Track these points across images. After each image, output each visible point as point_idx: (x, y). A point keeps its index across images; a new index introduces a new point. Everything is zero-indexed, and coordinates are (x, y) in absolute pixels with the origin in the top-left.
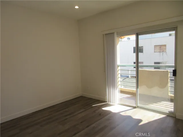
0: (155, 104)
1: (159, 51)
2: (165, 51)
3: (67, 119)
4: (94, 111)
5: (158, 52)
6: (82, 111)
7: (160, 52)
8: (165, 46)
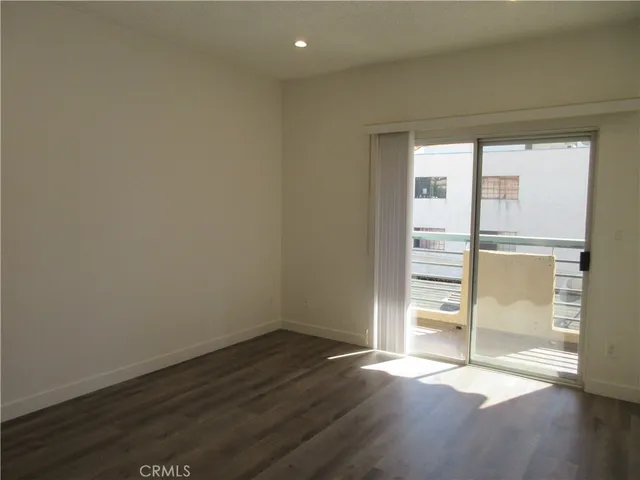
0: (513, 355)
1: (497, 196)
2: (515, 196)
3: (262, 396)
4: (342, 375)
5: (494, 198)
6: (301, 372)
7: (499, 198)
8: (516, 179)
